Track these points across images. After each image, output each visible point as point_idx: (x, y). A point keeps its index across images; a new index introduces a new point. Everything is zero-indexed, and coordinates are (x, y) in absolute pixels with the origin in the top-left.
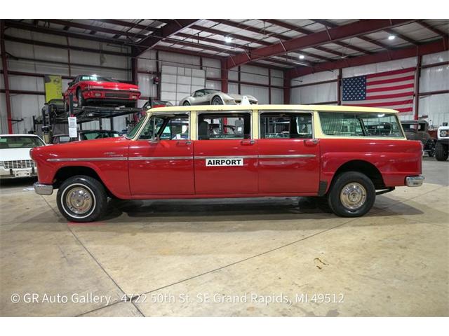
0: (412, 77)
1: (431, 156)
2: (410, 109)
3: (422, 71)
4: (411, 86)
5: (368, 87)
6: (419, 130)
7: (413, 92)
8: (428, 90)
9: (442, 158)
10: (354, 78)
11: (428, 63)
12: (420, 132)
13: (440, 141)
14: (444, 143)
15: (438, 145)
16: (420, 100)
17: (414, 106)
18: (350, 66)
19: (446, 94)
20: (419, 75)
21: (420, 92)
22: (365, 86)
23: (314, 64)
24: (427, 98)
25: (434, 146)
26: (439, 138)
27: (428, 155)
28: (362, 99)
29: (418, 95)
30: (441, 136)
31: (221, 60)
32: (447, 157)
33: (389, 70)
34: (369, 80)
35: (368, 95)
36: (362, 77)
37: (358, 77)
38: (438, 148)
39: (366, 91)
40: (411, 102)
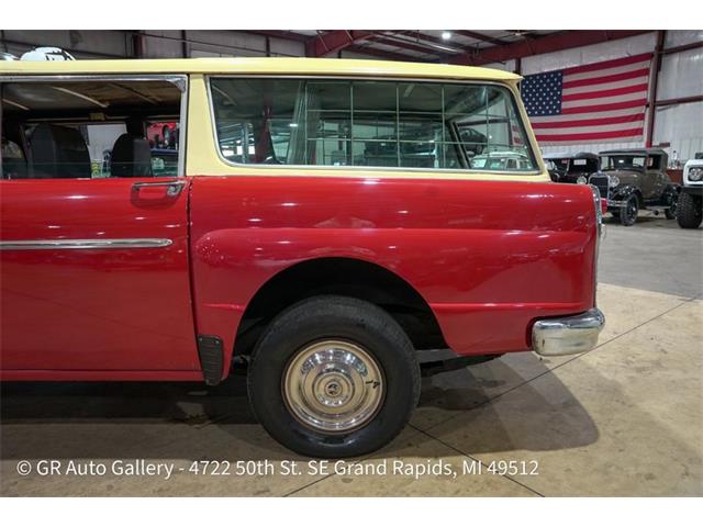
0: (645, 72)
1: (669, 217)
2: (638, 132)
3: (664, 59)
4: (643, 87)
5: (566, 92)
6: (649, 168)
7: (645, 100)
8: (673, 96)
9: (689, 224)
10: (541, 75)
11: (676, 45)
12: (651, 171)
13: (687, 189)
14: (696, 193)
15: (683, 196)
16: (658, 115)
17: (645, 125)
18: (534, 54)
19: (698, 103)
20: (658, 68)
21: (659, 99)
22: (560, 88)
23: (469, 49)
24: (671, 111)
25: (675, 198)
26: (687, 182)
27: (664, 216)
28: (554, 114)
29: (655, 105)
30: (690, 180)
31: (305, 43)
32: (700, 222)
33: (603, 59)
34: (567, 79)
35: (565, 105)
36: (555, 73)
37: (548, 74)
38: (683, 203)
39: (562, 98)
40: (640, 117)
